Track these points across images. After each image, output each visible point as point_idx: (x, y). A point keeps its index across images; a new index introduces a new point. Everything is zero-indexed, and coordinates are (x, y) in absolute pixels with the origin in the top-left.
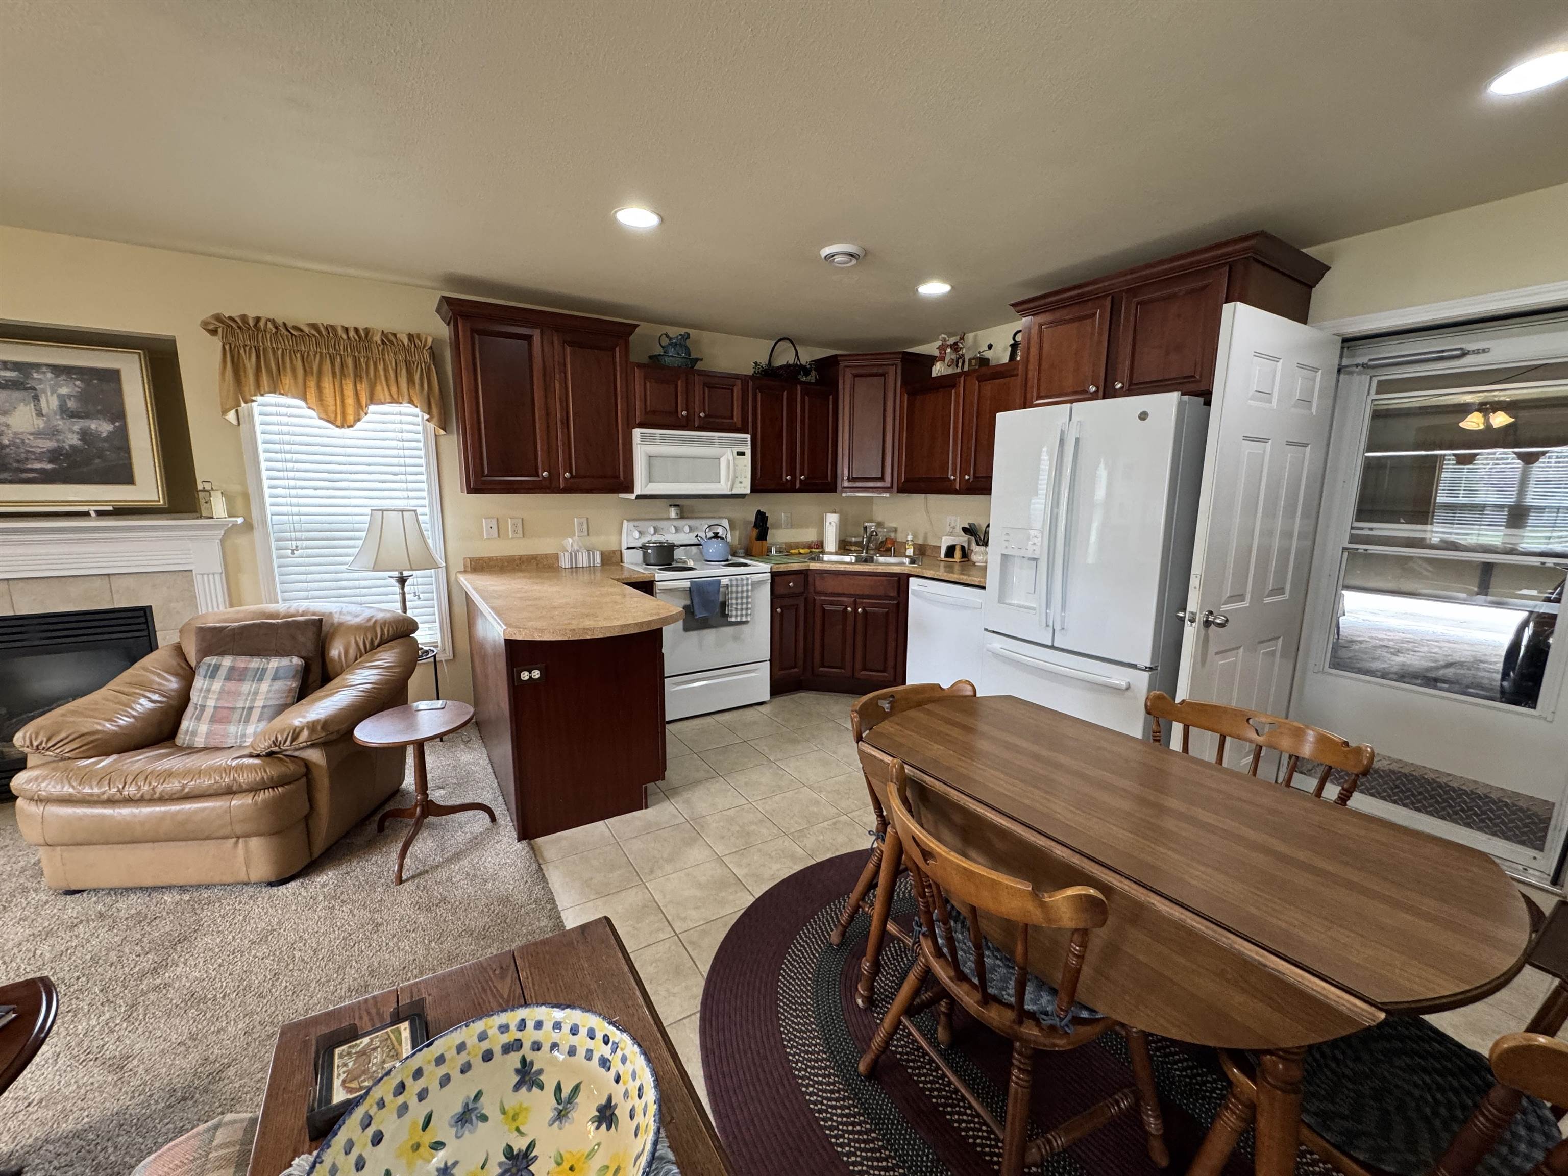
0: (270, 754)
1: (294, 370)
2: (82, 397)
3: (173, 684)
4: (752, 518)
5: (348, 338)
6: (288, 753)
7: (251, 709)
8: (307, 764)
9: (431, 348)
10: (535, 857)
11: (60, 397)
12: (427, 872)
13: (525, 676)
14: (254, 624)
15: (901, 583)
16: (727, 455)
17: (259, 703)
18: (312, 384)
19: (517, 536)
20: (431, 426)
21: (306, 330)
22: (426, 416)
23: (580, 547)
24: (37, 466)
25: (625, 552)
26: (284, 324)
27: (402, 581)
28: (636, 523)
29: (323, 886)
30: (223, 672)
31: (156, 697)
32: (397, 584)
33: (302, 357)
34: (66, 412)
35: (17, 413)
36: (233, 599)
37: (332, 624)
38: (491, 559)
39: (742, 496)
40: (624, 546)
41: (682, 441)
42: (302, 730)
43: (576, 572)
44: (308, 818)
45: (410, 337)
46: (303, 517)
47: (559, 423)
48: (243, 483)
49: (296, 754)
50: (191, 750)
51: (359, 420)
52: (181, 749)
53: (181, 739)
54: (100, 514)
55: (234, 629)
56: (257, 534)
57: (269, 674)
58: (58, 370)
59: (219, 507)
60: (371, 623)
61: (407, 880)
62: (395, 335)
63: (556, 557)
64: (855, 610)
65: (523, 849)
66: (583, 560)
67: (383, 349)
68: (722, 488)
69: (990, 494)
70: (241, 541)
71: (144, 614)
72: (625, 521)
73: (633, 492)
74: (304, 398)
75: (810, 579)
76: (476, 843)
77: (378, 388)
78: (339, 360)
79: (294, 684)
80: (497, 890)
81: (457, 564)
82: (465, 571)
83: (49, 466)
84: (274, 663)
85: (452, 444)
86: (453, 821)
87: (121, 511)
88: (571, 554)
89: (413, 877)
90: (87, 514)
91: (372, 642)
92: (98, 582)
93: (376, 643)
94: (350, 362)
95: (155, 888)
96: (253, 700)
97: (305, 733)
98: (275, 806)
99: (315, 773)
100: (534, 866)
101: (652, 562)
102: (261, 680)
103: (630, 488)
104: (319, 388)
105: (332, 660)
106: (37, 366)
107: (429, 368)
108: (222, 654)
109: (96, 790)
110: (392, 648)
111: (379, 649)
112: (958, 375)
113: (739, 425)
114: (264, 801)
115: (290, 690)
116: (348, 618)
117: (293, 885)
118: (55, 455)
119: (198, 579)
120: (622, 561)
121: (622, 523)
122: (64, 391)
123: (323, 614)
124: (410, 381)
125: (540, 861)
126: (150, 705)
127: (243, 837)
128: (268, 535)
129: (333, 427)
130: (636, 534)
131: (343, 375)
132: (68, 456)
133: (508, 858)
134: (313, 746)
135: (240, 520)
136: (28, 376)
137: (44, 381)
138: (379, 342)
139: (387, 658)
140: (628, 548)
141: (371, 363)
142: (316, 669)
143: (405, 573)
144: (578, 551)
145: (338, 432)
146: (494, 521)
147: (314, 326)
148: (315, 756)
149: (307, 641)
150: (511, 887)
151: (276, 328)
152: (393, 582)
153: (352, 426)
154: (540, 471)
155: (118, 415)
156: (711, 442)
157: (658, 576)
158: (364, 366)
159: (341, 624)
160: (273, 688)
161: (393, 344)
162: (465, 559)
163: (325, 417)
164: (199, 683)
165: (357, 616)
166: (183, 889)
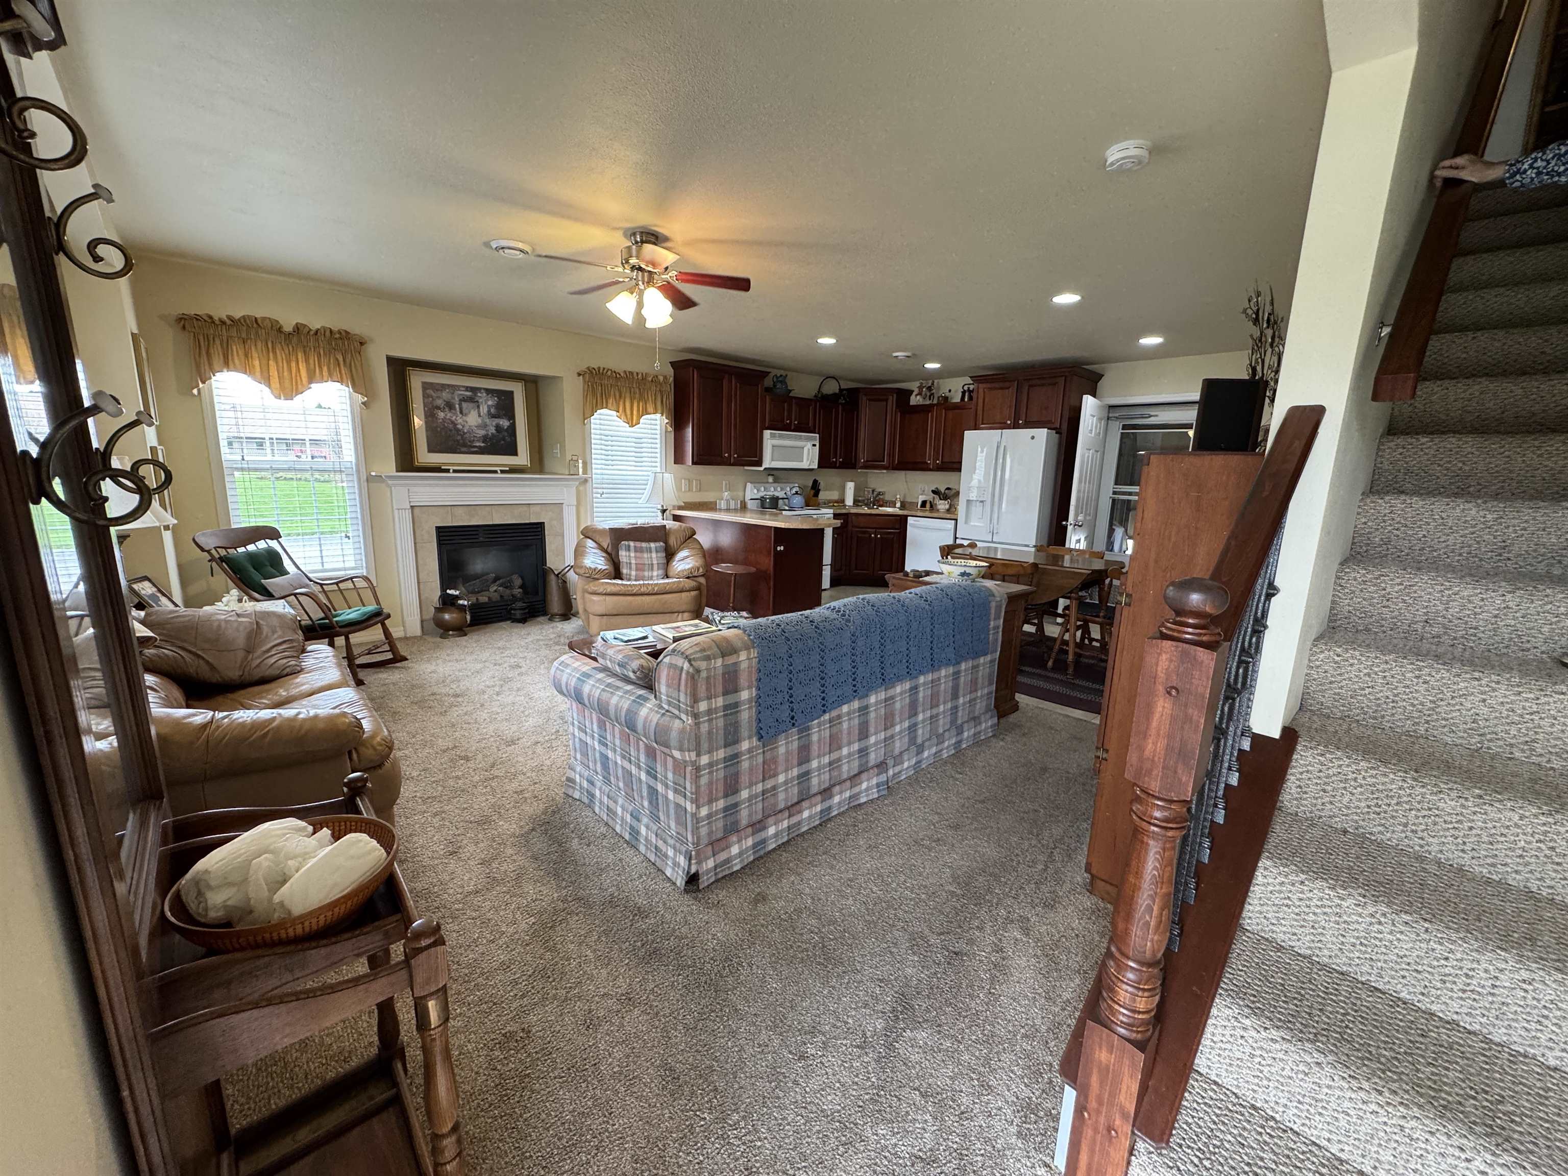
1: (614, 395)
2: (497, 407)
4: (810, 484)
5: (638, 378)
8: (700, 584)
9: (670, 383)
11: (488, 406)
13: (779, 548)
14: (637, 527)
15: (902, 521)
16: (809, 445)
18: (621, 403)
19: (697, 490)
20: (666, 426)
21: (621, 374)
22: (667, 421)
23: (730, 498)
24: (478, 444)
25: (748, 501)
26: (614, 372)
27: (663, 511)
28: (758, 485)
30: (631, 549)
33: (619, 388)
34: (491, 416)
35: (470, 416)
38: (686, 503)
39: (812, 470)
40: (748, 498)
41: (789, 438)
45: (654, 376)
46: (606, 476)
47: (732, 426)
48: (585, 457)
51: (638, 423)
54: (502, 472)
56: (588, 485)
57: (653, 550)
58: (489, 391)
63: (715, 503)
64: (876, 536)
66: (732, 505)
68: (805, 465)
69: (960, 470)
70: (582, 488)
71: (542, 524)
72: (754, 483)
73: (761, 466)
74: (617, 411)
75: (850, 519)
77: (648, 406)
78: (633, 390)
83: (482, 445)
84: (652, 545)
87: (513, 470)
90: (497, 471)
92: (525, 508)
94: (637, 390)
102: (650, 552)
103: (759, 463)
104: (624, 406)
106: (479, 389)
108: (627, 542)
112: (932, 406)
113: (812, 428)
118: (485, 439)
119: (565, 508)
120: (746, 507)
121: (746, 485)
122: (490, 403)
128: (592, 485)
129: (628, 426)
130: (755, 491)
132: (491, 439)
134: (701, 576)
136: (476, 395)
137: (482, 396)
140: (751, 499)
141: (646, 392)
143: (665, 508)
144: (729, 500)
145: (627, 429)
146: (688, 481)
147: (625, 372)
148: (702, 580)
151: (611, 373)
154: (723, 453)
155: (511, 417)
156: (800, 438)
158: (643, 392)
160: (659, 556)
161: (656, 381)
164: (623, 553)
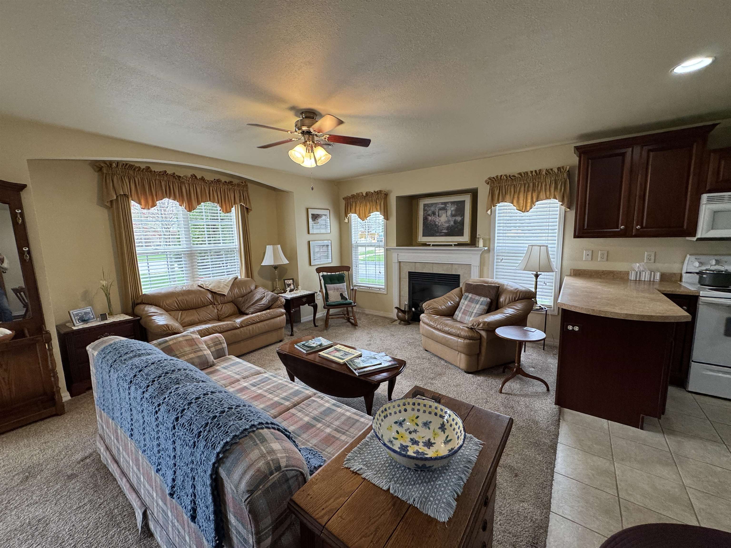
0: (472, 329)
1: (511, 192)
2: (456, 210)
3: (457, 300)
5: (532, 175)
6: (477, 330)
7: (473, 312)
8: (481, 336)
9: (568, 171)
10: (560, 414)
11: (451, 211)
12: (512, 395)
13: (570, 328)
14: (480, 285)
17: (475, 311)
18: (516, 196)
19: (604, 260)
20: (563, 208)
21: (517, 176)
22: (561, 203)
23: (645, 269)
25: (684, 275)
26: (510, 175)
27: (537, 276)
28: (698, 257)
29: (478, 380)
30: (469, 298)
31: (452, 302)
32: (534, 277)
33: (514, 186)
34: (452, 215)
36: (481, 276)
37: (503, 289)
38: (585, 270)
40: (684, 270)
42: (480, 324)
43: (639, 283)
44: (479, 354)
45: (559, 169)
46: (506, 248)
47: (637, 197)
48: (490, 235)
49: (479, 331)
50: (456, 321)
51: (531, 208)
52: (454, 319)
53: (455, 317)
54: (455, 245)
55: (474, 285)
56: (491, 254)
57: (480, 303)
58: (452, 203)
59: (481, 244)
60: (516, 291)
61: (503, 393)
62: (552, 169)
63: (627, 273)
65: (555, 408)
66: (645, 276)
67: (546, 177)
70: (486, 255)
71: (459, 276)
72: (688, 255)
73: (695, 236)
74: (512, 203)
76: (536, 395)
77: (541, 194)
78: (527, 185)
79: (486, 308)
80: (534, 417)
81: (567, 271)
82: (570, 275)
84: (482, 299)
85: (572, 215)
86: (531, 382)
87: (460, 245)
88: (637, 273)
89: (506, 394)
90: (452, 245)
91: (515, 299)
92: (450, 266)
93: (516, 299)
94: (531, 185)
95: (441, 358)
96: (474, 310)
97: (481, 325)
98: (468, 345)
99: (483, 340)
100: (556, 418)
101: (707, 283)
102: (477, 304)
103: (691, 234)
104: (518, 198)
105: (500, 302)
106: (448, 203)
107: (566, 181)
108: (470, 293)
109: (433, 324)
110: (521, 303)
111: (517, 302)
114: (466, 343)
115: (484, 309)
116: (509, 287)
117: (470, 375)
119: (472, 267)
120: (681, 281)
121: (686, 257)
123: (501, 285)
124: (556, 188)
125: (561, 418)
126: (450, 304)
127: (461, 352)
128: (494, 253)
129: (521, 212)
130: (697, 264)
131: (528, 191)
132: (451, 228)
133: (546, 408)
134: (483, 330)
135: (486, 248)
137: (449, 207)
138: (545, 174)
139: (519, 306)
140: (687, 273)
141: (540, 184)
142: (494, 304)
143: (539, 273)
144: (643, 271)
145: (523, 214)
146: (591, 252)
147: (520, 174)
148: (483, 333)
149: (493, 292)
150: (541, 419)
151: (507, 178)
152: (533, 276)
153: (528, 211)
154: (620, 225)
157: (702, 293)
158: (537, 185)
159: (506, 289)
160: (480, 307)
161: (550, 173)
162: (571, 269)
163: (518, 209)
164: (462, 301)
165: (512, 287)
166: (446, 362)
